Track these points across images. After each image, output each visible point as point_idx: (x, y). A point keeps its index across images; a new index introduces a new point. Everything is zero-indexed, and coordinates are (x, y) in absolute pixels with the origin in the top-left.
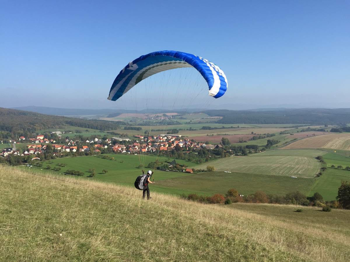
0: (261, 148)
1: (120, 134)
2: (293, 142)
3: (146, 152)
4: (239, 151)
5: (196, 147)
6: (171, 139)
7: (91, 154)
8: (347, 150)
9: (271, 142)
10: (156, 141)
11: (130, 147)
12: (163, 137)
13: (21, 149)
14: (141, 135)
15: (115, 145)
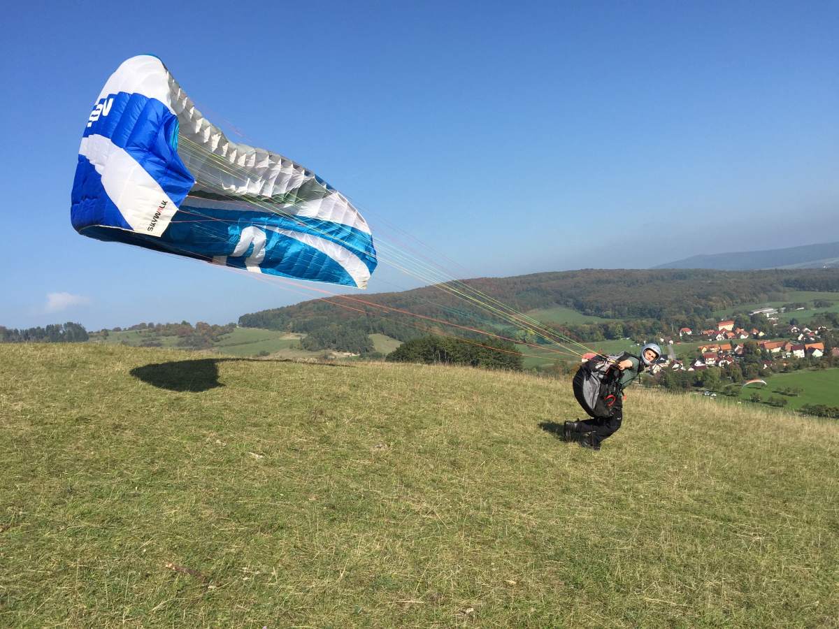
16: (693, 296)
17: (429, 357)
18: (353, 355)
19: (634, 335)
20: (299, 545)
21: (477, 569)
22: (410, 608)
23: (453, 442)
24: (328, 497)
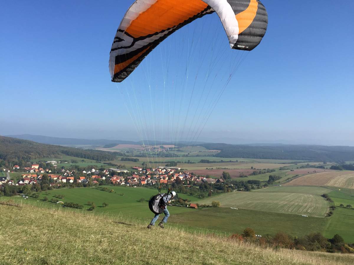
0: (263, 184)
1: (117, 165)
2: (295, 179)
3: (145, 185)
4: (241, 186)
5: (197, 181)
6: (170, 172)
7: (89, 185)
8: (351, 188)
9: (272, 178)
10: (155, 174)
11: (129, 179)
12: (162, 169)
13: (15, 178)
14: (139, 166)
15: (113, 176)
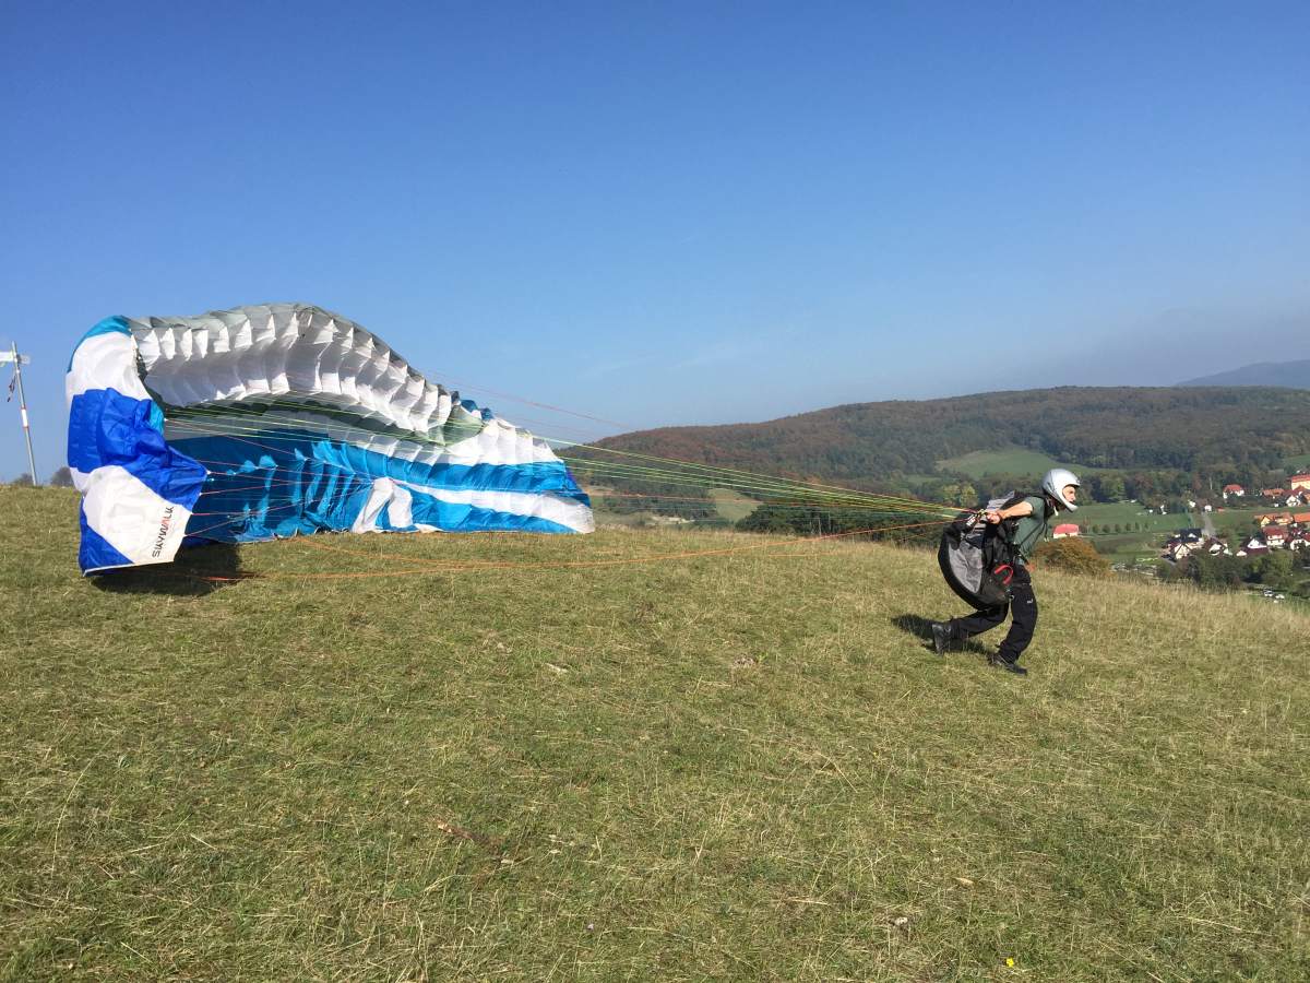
16: (1247, 431)
17: (804, 526)
18: (684, 521)
19: (1144, 495)
20: (630, 806)
21: (908, 858)
22: (807, 911)
23: (857, 659)
24: (669, 735)
